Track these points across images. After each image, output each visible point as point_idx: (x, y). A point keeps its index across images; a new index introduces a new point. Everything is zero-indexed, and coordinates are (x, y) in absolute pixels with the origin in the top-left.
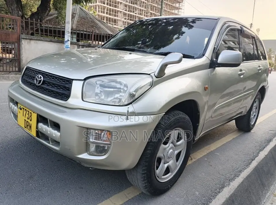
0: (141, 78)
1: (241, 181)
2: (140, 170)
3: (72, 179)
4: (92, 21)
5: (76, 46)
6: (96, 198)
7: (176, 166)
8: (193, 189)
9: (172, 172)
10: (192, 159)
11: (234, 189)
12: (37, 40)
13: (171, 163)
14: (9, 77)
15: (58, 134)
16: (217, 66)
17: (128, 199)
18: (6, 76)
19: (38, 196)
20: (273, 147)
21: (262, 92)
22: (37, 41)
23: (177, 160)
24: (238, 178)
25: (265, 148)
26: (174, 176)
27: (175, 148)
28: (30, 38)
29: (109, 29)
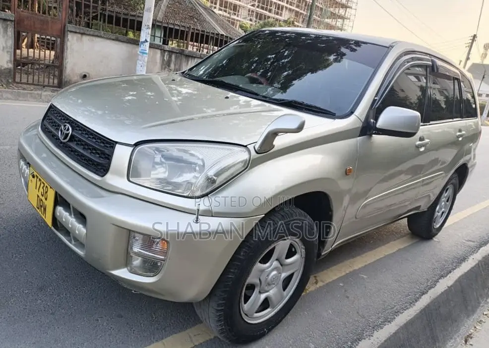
0: (229, 152)
1: (394, 332)
2: (213, 305)
3: (108, 298)
4: (192, 8)
5: (159, 52)
6: (140, 337)
7: (282, 298)
8: (306, 338)
9: (273, 307)
10: (316, 283)
11: (377, 344)
12: (93, 35)
13: (272, 293)
14: (41, 95)
15: (84, 231)
16: (374, 132)
17: (194, 344)
18: (36, 92)
19: (48, 323)
20: (466, 271)
21: (462, 173)
22: (94, 38)
23: (284, 288)
24: (390, 324)
25: (450, 272)
26: (276, 314)
27: (283, 269)
28: (82, 31)
29: (219, 25)
